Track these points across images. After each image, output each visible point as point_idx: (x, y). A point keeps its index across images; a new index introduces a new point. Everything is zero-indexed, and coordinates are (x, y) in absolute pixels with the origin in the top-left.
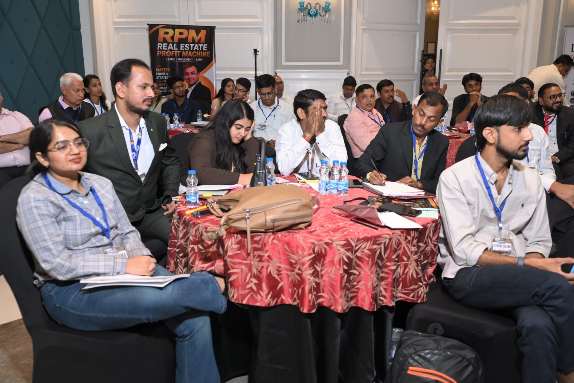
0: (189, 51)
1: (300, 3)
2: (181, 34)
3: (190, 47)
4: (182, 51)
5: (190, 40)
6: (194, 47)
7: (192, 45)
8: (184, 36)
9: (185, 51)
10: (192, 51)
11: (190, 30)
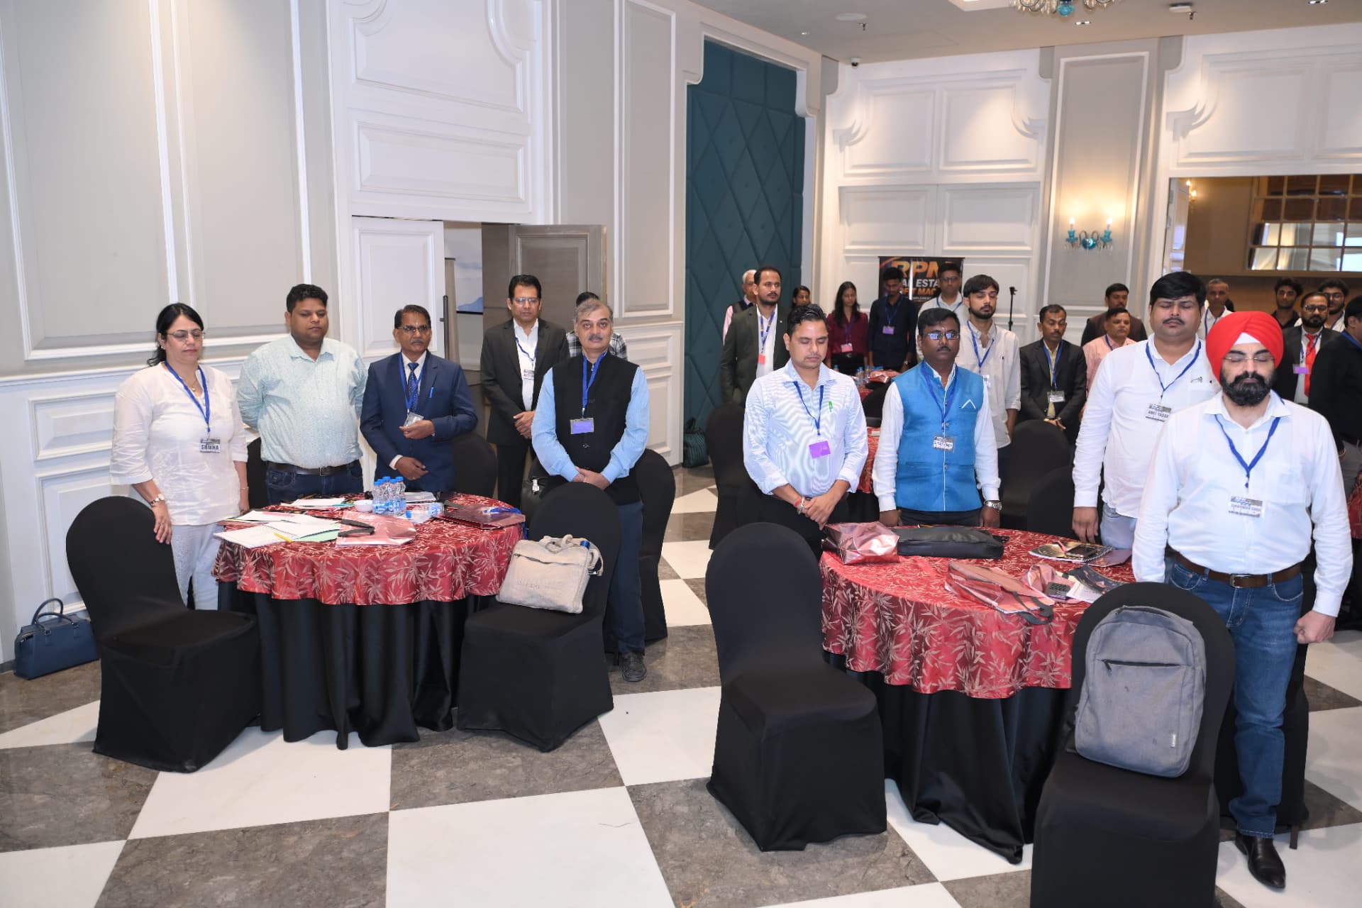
0: (926, 288)
1: (1069, 233)
2: (920, 267)
3: (929, 283)
4: (918, 288)
5: (930, 274)
6: (933, 283)
7: (931, 281)
8: (924, 269)
9: (922, 288)
10: (931, 288)
11: (931, 263)
